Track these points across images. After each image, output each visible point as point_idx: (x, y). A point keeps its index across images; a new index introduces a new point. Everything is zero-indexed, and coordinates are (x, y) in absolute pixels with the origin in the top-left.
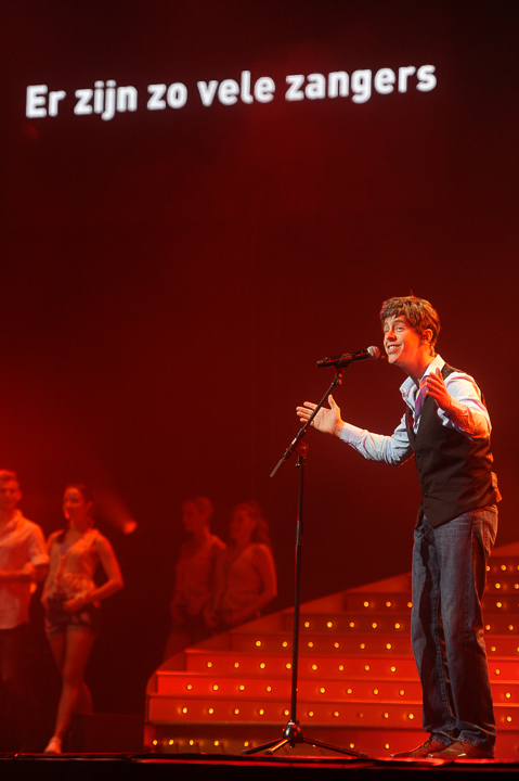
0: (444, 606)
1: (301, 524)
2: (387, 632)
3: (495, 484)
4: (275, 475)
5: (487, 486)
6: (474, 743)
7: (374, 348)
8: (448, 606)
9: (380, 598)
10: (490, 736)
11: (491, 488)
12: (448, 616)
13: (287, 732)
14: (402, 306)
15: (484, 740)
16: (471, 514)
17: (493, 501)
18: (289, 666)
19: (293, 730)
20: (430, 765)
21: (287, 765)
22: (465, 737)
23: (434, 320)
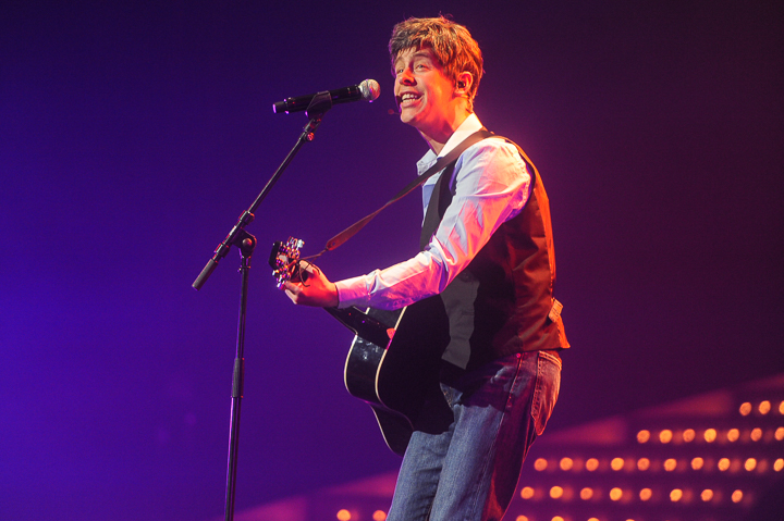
3: (553, 316)
4: (200, 285)
11: (549, 322)
14: (426, 33)
23: (475, 58)
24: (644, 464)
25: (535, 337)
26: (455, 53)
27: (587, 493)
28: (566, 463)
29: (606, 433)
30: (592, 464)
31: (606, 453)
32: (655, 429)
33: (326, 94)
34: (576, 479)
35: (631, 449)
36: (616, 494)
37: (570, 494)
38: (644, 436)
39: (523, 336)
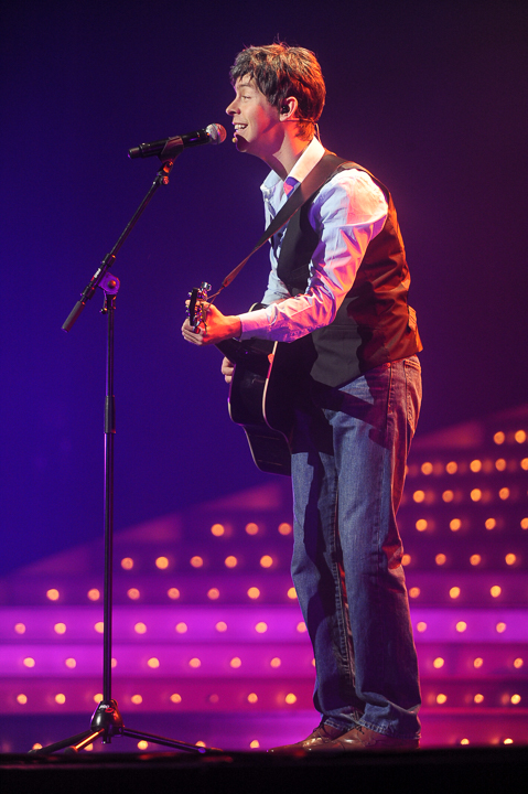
0: (342, 514)
1: (112, 401)
2: (251, 571)
3: (413, 324)
4: (69, 327)
5: (403, 328)
6: (381, 728)
7: (218, 126)
8: (349, 514)
9: (237, 519)
11: (409, 330)
12: (349, 529)
13: (99, 720)
17: (411, 351)
19: (107, 716)
21: (96, 766)
24: (501, 464)
25: (399, 346)
27: (448, 496)
28: (427, 468)
29: (464, 437)
30: (452, 467)
31: (464, 456)
32: (510, 430)
33: (177, 140)
34: (437, 483)
35: (488, 451)
36: (476, 495)
37: (431, 497)
38: (499, 438)
39: (388, 347)
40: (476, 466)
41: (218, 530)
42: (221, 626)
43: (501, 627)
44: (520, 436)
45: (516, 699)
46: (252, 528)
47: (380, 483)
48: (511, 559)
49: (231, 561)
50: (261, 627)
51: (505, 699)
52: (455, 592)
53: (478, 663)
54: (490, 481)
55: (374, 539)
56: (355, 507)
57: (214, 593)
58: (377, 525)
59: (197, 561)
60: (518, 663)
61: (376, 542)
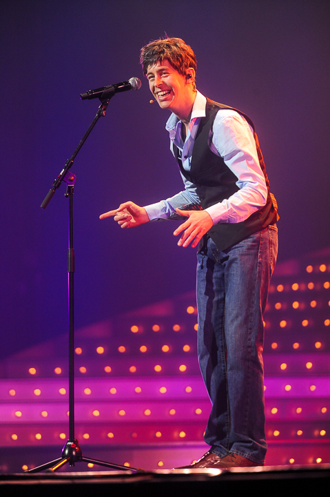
2: (155, 355)
5: (269, 207)
6: (246, 455)
7: (136, 79)
8: (232, 321)
9: (146, 323)
10: (261, 448)
11: (273, 208)
13: (67, 452)
14: (163, 52)
15: (255, 452)
16: (257, 235)
18: (63, 391)
19: (72, 449)
20: (206, 475)
22: (238, 449)
23: (191, 57)
24: (311, 286)
26: (182, 60)
29: (288, 269)
31: (288, 282)
32: (316, 265)
35: (303, 278)
36: (296, 305)
40: (295, 287)
41: (135, 329)
42: (138, 390)
43: (313, 388)
44: (323, 268)
45: (323, 433)
46: (156, 328)
47: (253, 303)
48: (318, 345)
49: (143, 349)
50: (163, 390)
51: (316, 433)
52: (284, 366)
53: (299, 410)
54: (304, 296)
55: (249, 337)
56: (237, 317)
57: (133, 369)
58: (250, 329)
59: (122, 349)
60: (324, 410)
61: (250, 340)
